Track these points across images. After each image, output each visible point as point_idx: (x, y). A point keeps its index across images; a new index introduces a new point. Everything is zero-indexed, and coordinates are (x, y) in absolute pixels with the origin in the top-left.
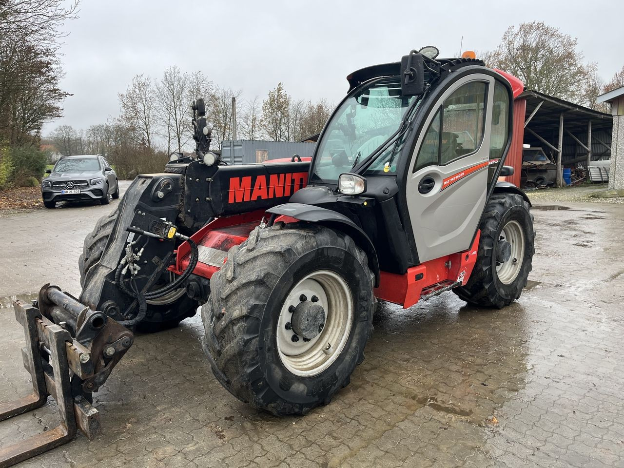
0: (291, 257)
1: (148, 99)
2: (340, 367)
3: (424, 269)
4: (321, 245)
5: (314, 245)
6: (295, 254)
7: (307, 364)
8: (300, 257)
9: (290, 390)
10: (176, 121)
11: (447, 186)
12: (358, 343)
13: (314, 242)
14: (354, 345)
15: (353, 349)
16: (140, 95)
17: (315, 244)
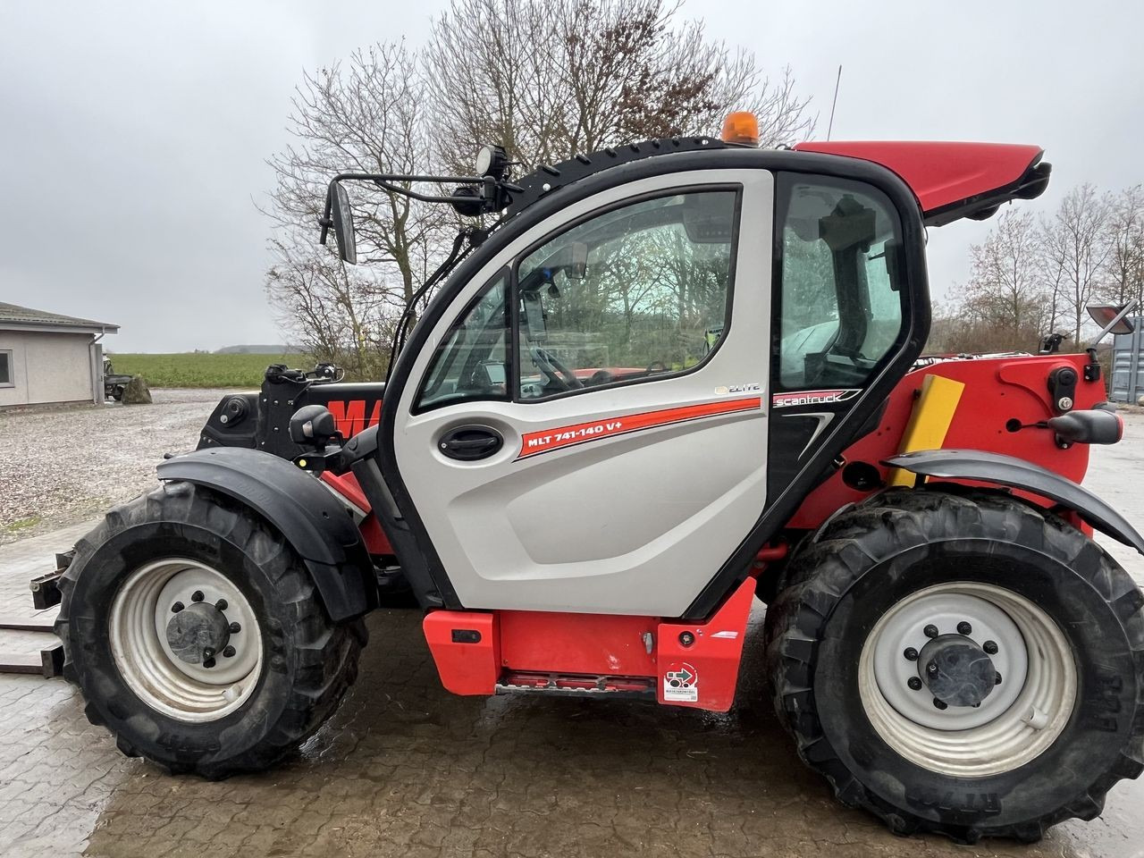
0: (116, 525)
1: (1025, 248)
2: (230, 731)
3: (486, 625)
4: (170, 518)
5: (156, 515)
6: (122, 522)
7: (197, 701)
8: (128, 528)
9: (128, 721)
10: (1077, 283)
11: (538, 451)
12: (267, 706)
13: (157, 511)
14: (260, 705)
15: (256, 712)
16: (1008, 245)
17: (159, 514)
